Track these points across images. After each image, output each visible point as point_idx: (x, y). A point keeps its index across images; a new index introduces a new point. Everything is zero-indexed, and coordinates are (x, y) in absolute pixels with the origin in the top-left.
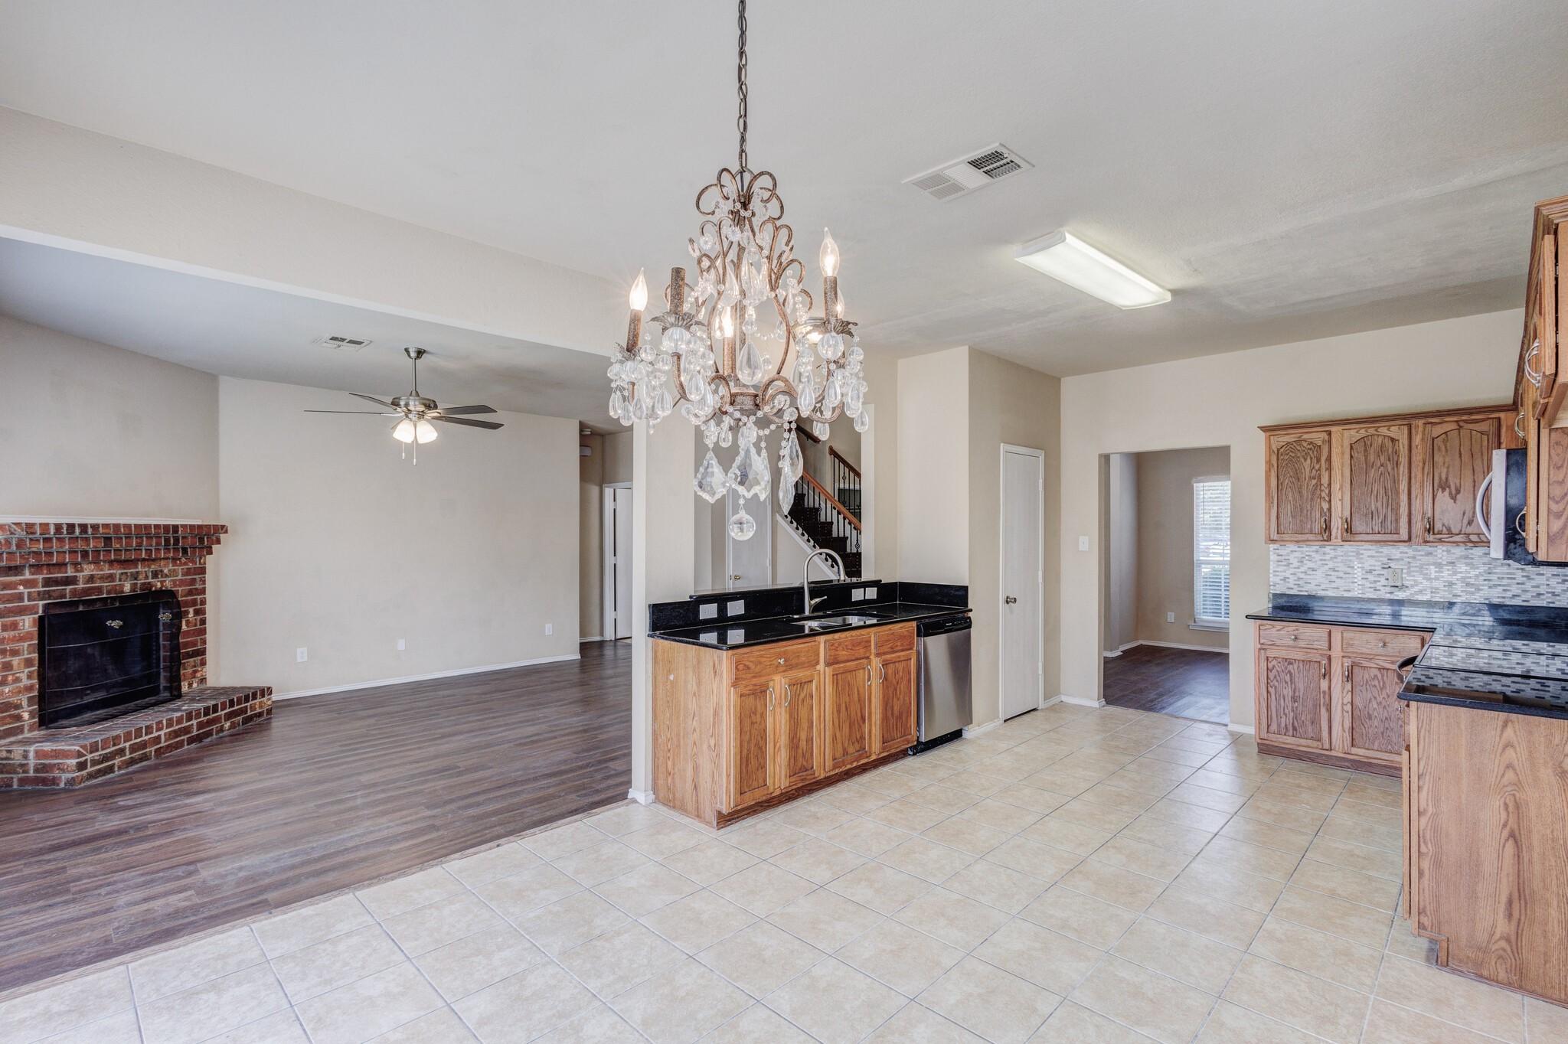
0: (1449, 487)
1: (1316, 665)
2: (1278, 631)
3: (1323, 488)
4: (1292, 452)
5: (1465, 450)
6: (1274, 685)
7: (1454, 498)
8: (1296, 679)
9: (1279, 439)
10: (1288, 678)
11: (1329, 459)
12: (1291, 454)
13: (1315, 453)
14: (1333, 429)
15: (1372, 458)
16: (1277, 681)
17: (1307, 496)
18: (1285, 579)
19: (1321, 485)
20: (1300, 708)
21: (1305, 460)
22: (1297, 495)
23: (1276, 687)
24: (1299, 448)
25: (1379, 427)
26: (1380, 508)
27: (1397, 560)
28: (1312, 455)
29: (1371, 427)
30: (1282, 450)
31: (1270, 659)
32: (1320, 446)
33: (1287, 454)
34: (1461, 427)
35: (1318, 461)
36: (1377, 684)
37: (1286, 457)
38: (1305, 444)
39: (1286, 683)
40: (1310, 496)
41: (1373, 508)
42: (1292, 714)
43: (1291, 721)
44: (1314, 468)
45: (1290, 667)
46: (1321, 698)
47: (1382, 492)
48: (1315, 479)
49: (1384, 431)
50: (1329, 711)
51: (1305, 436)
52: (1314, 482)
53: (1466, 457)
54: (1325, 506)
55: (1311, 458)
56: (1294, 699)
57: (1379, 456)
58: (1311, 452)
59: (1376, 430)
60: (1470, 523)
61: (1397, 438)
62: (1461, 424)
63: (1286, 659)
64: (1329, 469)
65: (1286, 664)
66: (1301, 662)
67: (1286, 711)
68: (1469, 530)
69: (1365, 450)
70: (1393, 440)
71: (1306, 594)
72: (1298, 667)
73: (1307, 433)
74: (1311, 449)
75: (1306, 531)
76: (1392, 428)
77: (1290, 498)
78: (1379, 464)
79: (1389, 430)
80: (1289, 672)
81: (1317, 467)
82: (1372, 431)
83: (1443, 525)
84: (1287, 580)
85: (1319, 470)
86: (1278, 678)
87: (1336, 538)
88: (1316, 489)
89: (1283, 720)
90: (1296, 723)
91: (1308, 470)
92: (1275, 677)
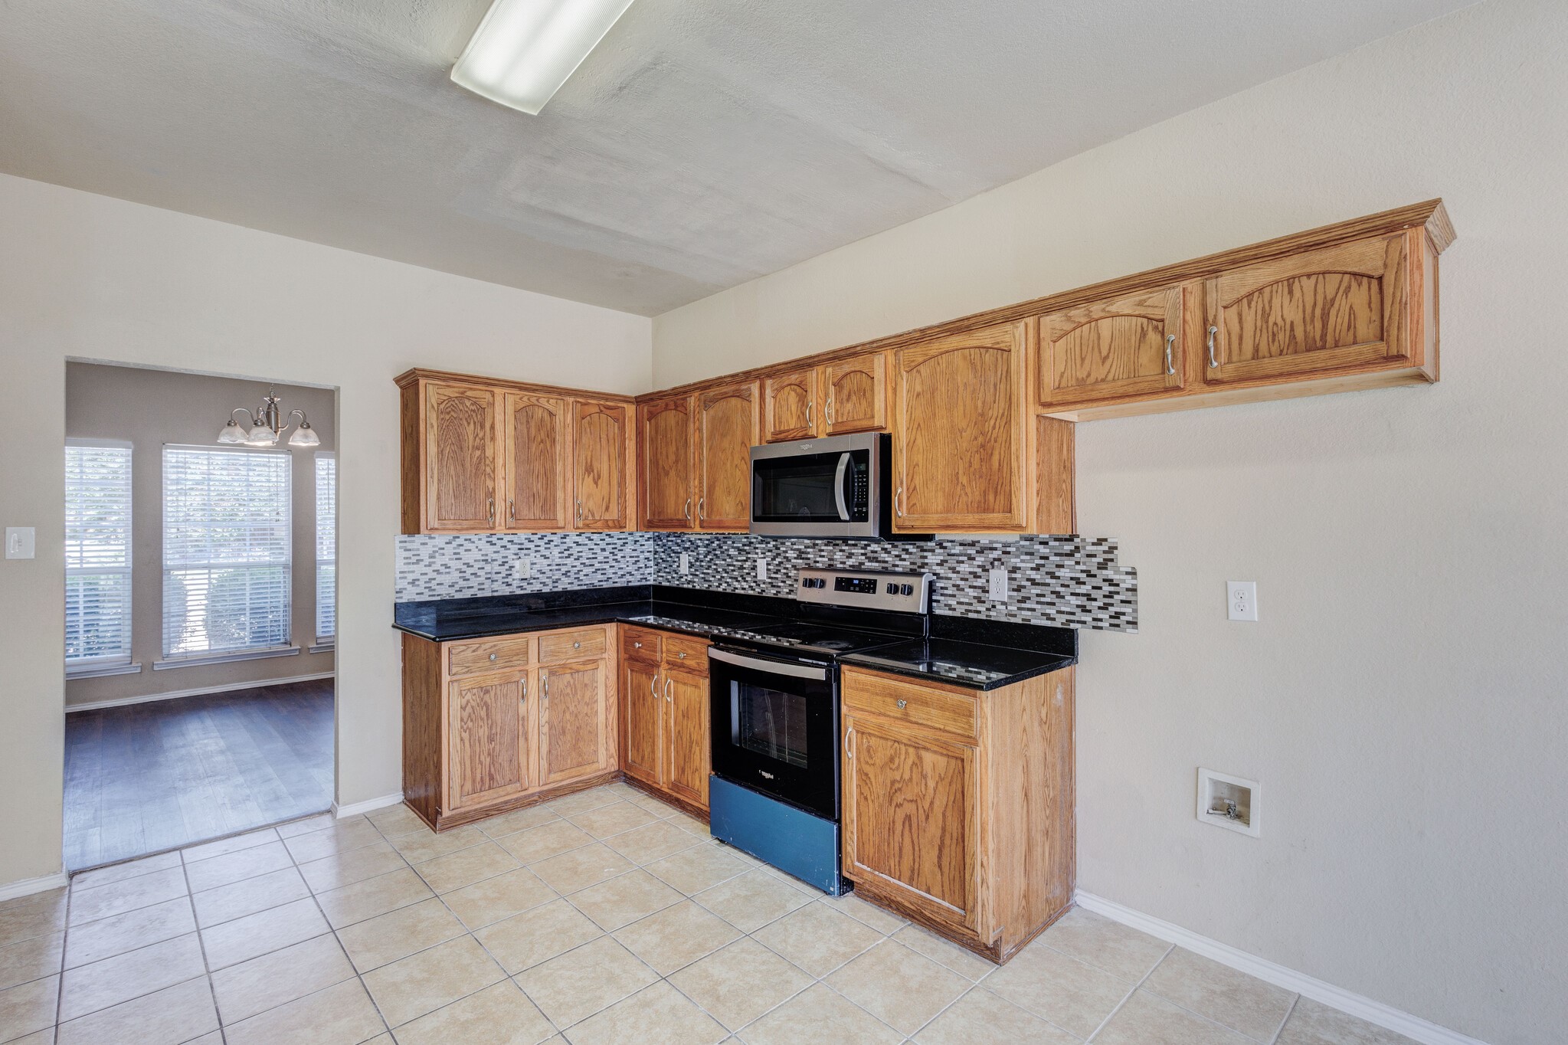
0: (593, 471)
1: (514, 686)
2: (474, 651)
3: (487, 462)
4: (453, 411)
5: (604, 436)
6: (468, 728)
7: (596, 483)
8: (493, 710)
9: (440, 391)
10: (483, 713)
11: (492, 427)
12: (452, 413)
13: (479, 417)
14: (497, 390)
15: (533, 431)
16: (472, 720)
17: (471, 471)
18: (413, 583)
19: (485, 458)
20: (497, 747)
21: (469, 424)
22: (459, 468)
23: (470, 730)
24: (461, 407)
25: (540, 398)
26: (541, 491)
27: (527, 549)
28: (475, 419)
29: (533, 396)
30: (442, 406)
31: (464, 693)
32: (484, 409)
33: (448, 413)
34: (601, 411)
35: (482, 427)
36: (569, 692)
37: (447, 417)
38: (468, 403)
39: (482, 719)
40: (474, 471)
41: (535, 490)
42: (488, 760)
43: (488, 769)
44: (477, 435)
45: (487, 698)
46: (520, 727)
47: (542, 471)
48: (479, 450)
49: (543, 401)
50: (526, 739)
51: (469, 393)
52: (478, 453)
53: (604, 442)
54: (490, 484)
55: (475, 423)
56: (491, 739)
57: (539, 430)
58: (474, 415)
59: (537, 400)
60: (607, 509)
61: (554, 413)
62: (602, 408)
63: (482, 688)
64: (493, 439)
65: (482, 694)
66: (498, 687)
67: (482, 758)
68: (607, 517)
69: (528, 422)
70: (551, 414)
71: (439, 598)
72: (495, 694)
73: (471, 389)
74: (474, 411)
75: (470, 517)
76: (551, 401)
77: (452, 472)
78: (539, 439)
79: (548, 401)
80: (486, 704)
81: (481, 435)
82: (533, 400)
83: (589, 510)
84: (417, 583)
85: (483, 439)
86: (473, 716)
87: (500, 525)
88: (480, 463)
89: (478, 771)
90: (492, 770)
91: (471, 438)
92: (469, 716)
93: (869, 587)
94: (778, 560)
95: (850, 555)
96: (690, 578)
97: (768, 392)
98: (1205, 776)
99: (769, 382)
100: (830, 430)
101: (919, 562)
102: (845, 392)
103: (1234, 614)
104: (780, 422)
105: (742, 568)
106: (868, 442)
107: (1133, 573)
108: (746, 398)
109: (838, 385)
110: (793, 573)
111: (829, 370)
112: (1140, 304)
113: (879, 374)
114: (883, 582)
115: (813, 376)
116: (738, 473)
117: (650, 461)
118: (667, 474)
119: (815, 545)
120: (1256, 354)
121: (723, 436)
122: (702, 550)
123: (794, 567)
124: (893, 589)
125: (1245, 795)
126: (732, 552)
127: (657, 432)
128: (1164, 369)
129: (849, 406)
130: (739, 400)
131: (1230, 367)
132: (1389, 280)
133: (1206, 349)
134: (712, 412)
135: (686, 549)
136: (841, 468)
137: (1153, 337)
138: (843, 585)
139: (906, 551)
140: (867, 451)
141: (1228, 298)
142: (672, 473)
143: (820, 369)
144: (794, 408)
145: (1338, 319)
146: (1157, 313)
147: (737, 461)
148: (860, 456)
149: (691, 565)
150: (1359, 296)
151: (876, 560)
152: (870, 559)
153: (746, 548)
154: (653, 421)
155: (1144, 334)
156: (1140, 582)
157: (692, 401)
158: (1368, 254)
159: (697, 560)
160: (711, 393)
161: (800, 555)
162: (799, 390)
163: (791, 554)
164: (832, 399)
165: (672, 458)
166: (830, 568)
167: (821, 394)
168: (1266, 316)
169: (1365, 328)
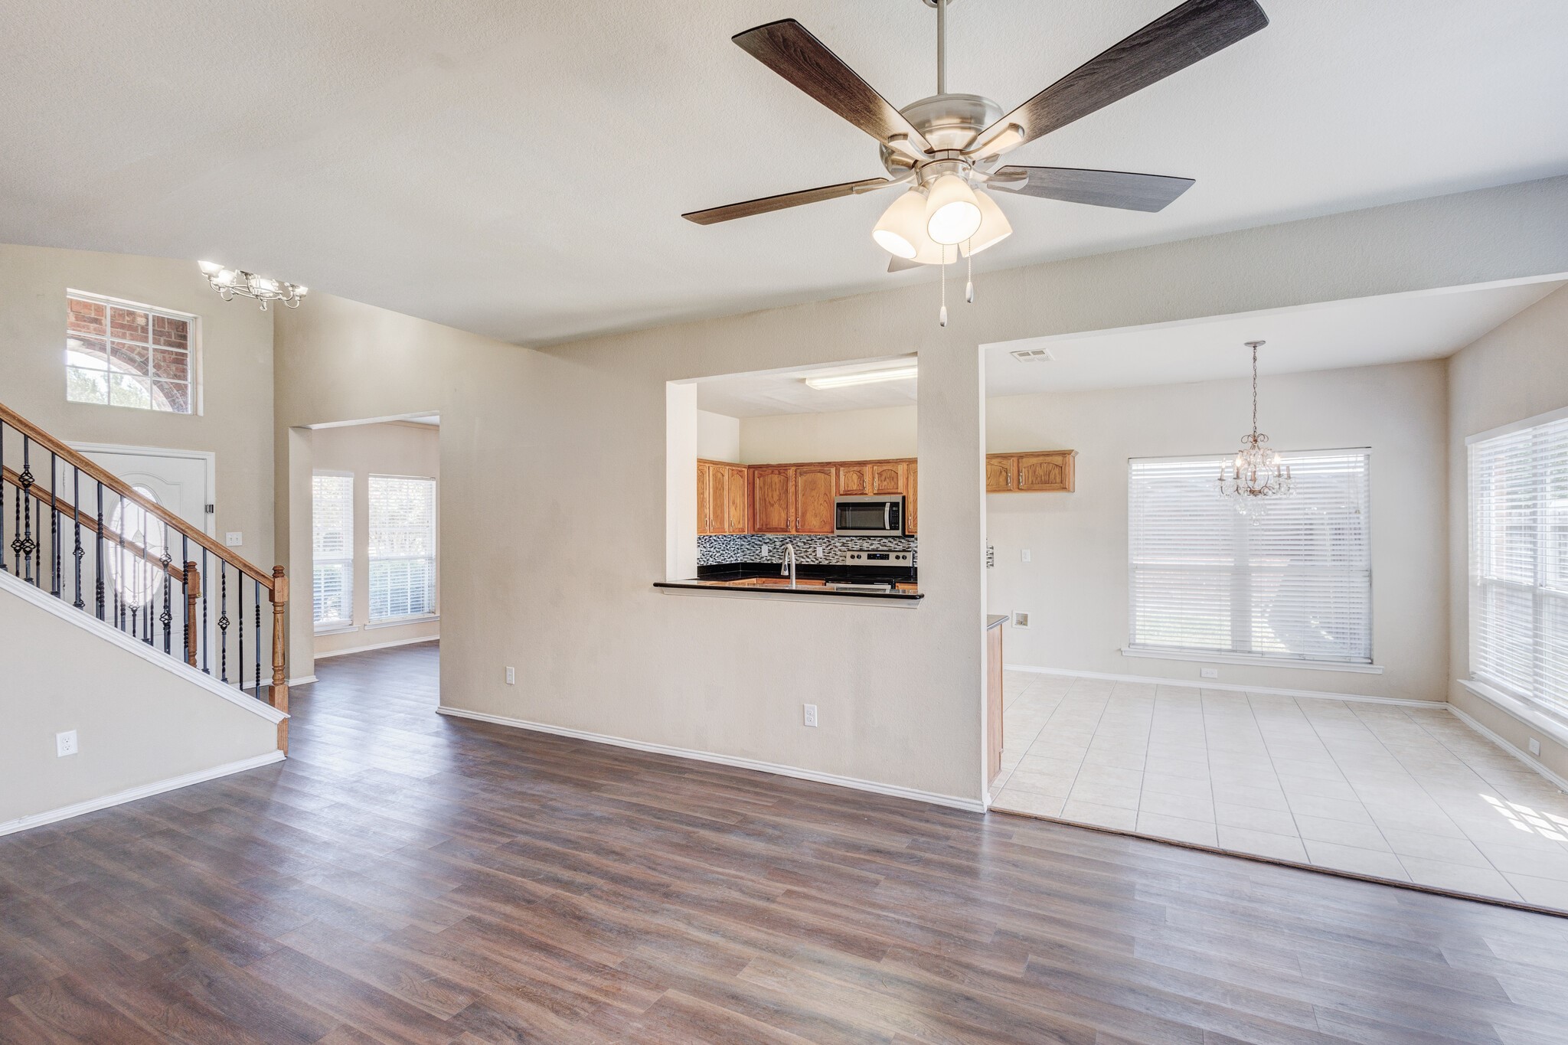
5: (738, 486)
7: (736, 510)
11: (706, 484)
13: (702, 479)
14: (707, 465)
25: (719, 467)
26: (720, 514)
32: (703, 474)
34: (736, 473)
35: (702, 483)
38: (700, 472)
40: (700, 505)
47: (720, 504)
48: (702, 494)
51: (700, 467)
53: (738, 489)
54: (705, 511)
55: (700, 481)
57: (718, 484)
60: (739, 522)
61: (723, 475)
64: (706, 489)
68: (739, 526)
69: (716, 480)
76: (722, 469)
78: (720, 488)
81: (702, 487)
82: (717, 469)
83: (734, 523)
87: (708, 531)
88: (702, 500)
93: (886, 557)
94: (829, 548)
95: (872, 545)
96: (768, 558)
97: (841, 473)
98: (1015, 612)
99: (842, 469)
100: (875, 492)
101: (907, 546)
102: (883, 477)
103: (1024, 560)
104: (848, 487)
105: (806, 551)
106: (898, 499)
107: (992, 548)
108: (829, 474)
109: (880, 474)
110: (839, 553)
111: (875, 468)
112: (1000, 463)
113: (900, 472)
114: (892, 555)
115: (867, 469)
116: (822, 507)
117: (760, 498)
118: (772, 505)
119: (852, 540)
120: (1032, 483)
121: (812, 490)
122: (778, 544)
123: (840, 550)
124: (897, 557)
125: (1025, 617)
126: (799, 544)
127: (764, 484)
128: (1007, 484)
129: (885, 483)
130: (823, 474)
131: (1025, 486)
132: (1063, 468)
133: (1019, 480)
134: (804, 478)
135: (766, 543)
136: (887, 509)
137: (1004, 473)
138: (870, 557)
139: (901, 542)
140: (899, 503)
141: (1025, 465)
142: (776, 506)
143: (870, 466)
144: (856, 481)
145: (1052, 476)
146: (1005, 466)
147: (821, 501)
148: (894, 505)
149: (770, 551)
150: (1057, 471)
151: (886, 546)
152: (882, 546)
153: (810, 542)
154: (761, 479)
155: (1001, 472)
156: (995, 551)
157: (791, 472)
158: (1058, 460)
159: (775, 548)
160: (805, 469)
161: (843, 545)
162: (858, 474)
163: (838, 544)
164: (876, 479)
165: (776, 498)
166: (861, 550)
167: (871, 477)
168: (1035, 472)
169: (1058, 480)
